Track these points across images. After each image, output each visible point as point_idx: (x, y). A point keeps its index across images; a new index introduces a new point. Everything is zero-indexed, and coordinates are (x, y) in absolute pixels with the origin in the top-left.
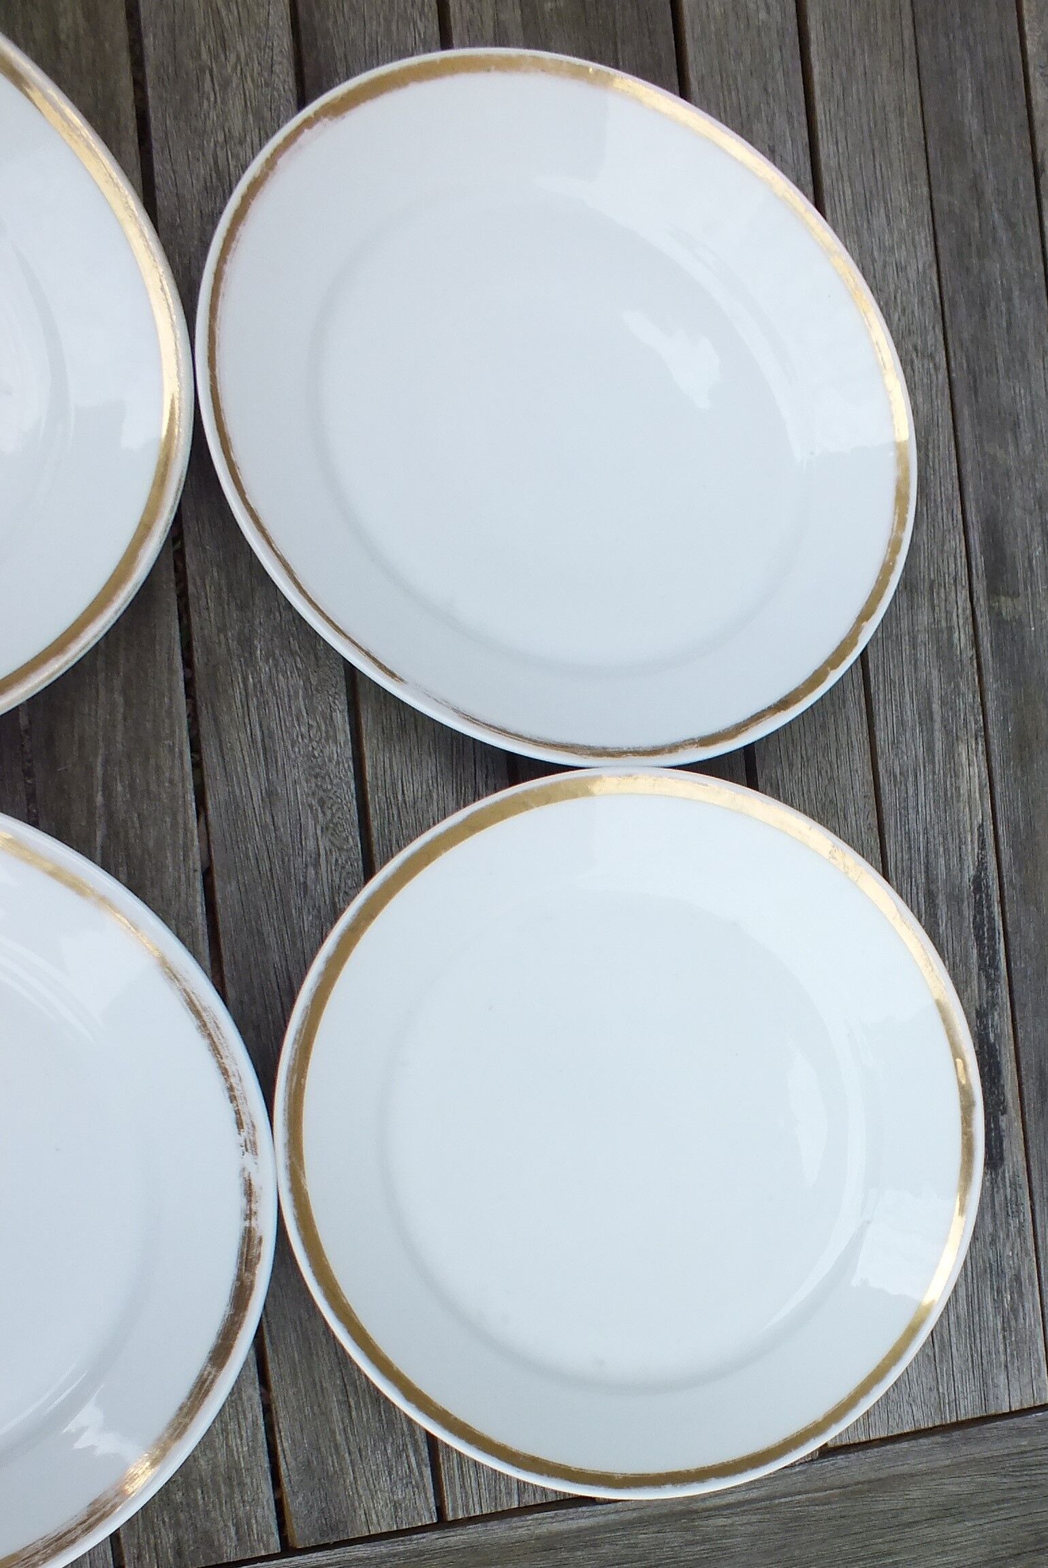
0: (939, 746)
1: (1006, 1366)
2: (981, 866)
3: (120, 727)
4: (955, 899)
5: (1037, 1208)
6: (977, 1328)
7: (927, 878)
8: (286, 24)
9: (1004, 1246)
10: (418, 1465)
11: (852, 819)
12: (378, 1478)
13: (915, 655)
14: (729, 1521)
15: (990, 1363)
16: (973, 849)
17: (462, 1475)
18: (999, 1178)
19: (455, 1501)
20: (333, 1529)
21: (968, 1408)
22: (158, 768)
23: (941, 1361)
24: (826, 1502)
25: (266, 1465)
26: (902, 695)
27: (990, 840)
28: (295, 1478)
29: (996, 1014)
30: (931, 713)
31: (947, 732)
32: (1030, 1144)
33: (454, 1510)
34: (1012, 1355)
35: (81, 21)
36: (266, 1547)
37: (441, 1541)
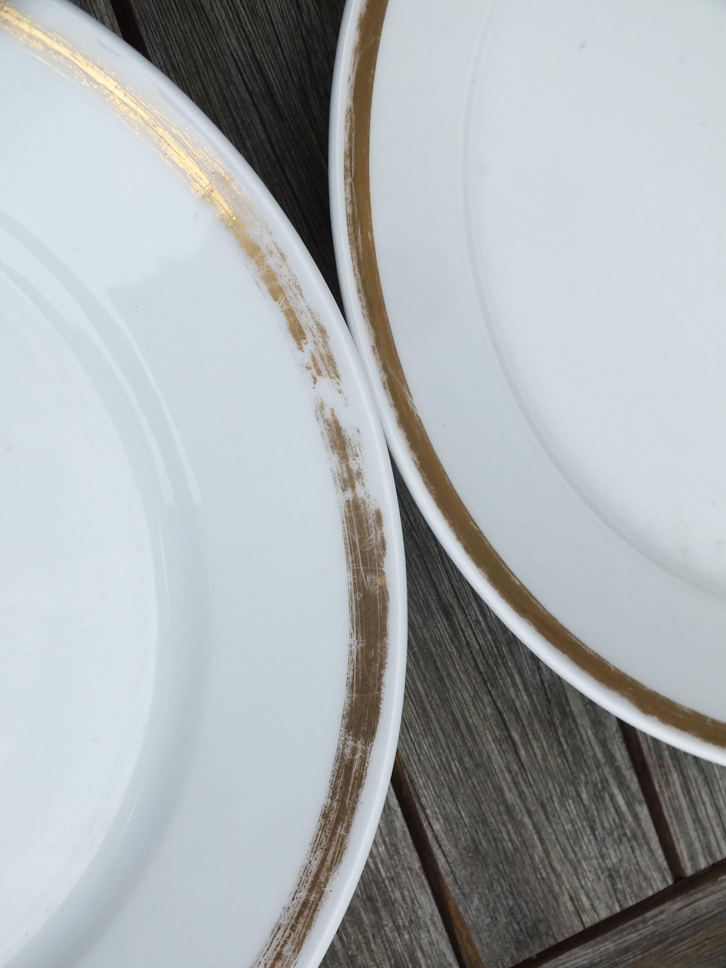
10: (629, 805)
12: (577, 840)
17: (692, 804)
19: (690, 845)
25: (417, 865)
28: (461, 873)
33: (693, 858)
37: (687, 911)
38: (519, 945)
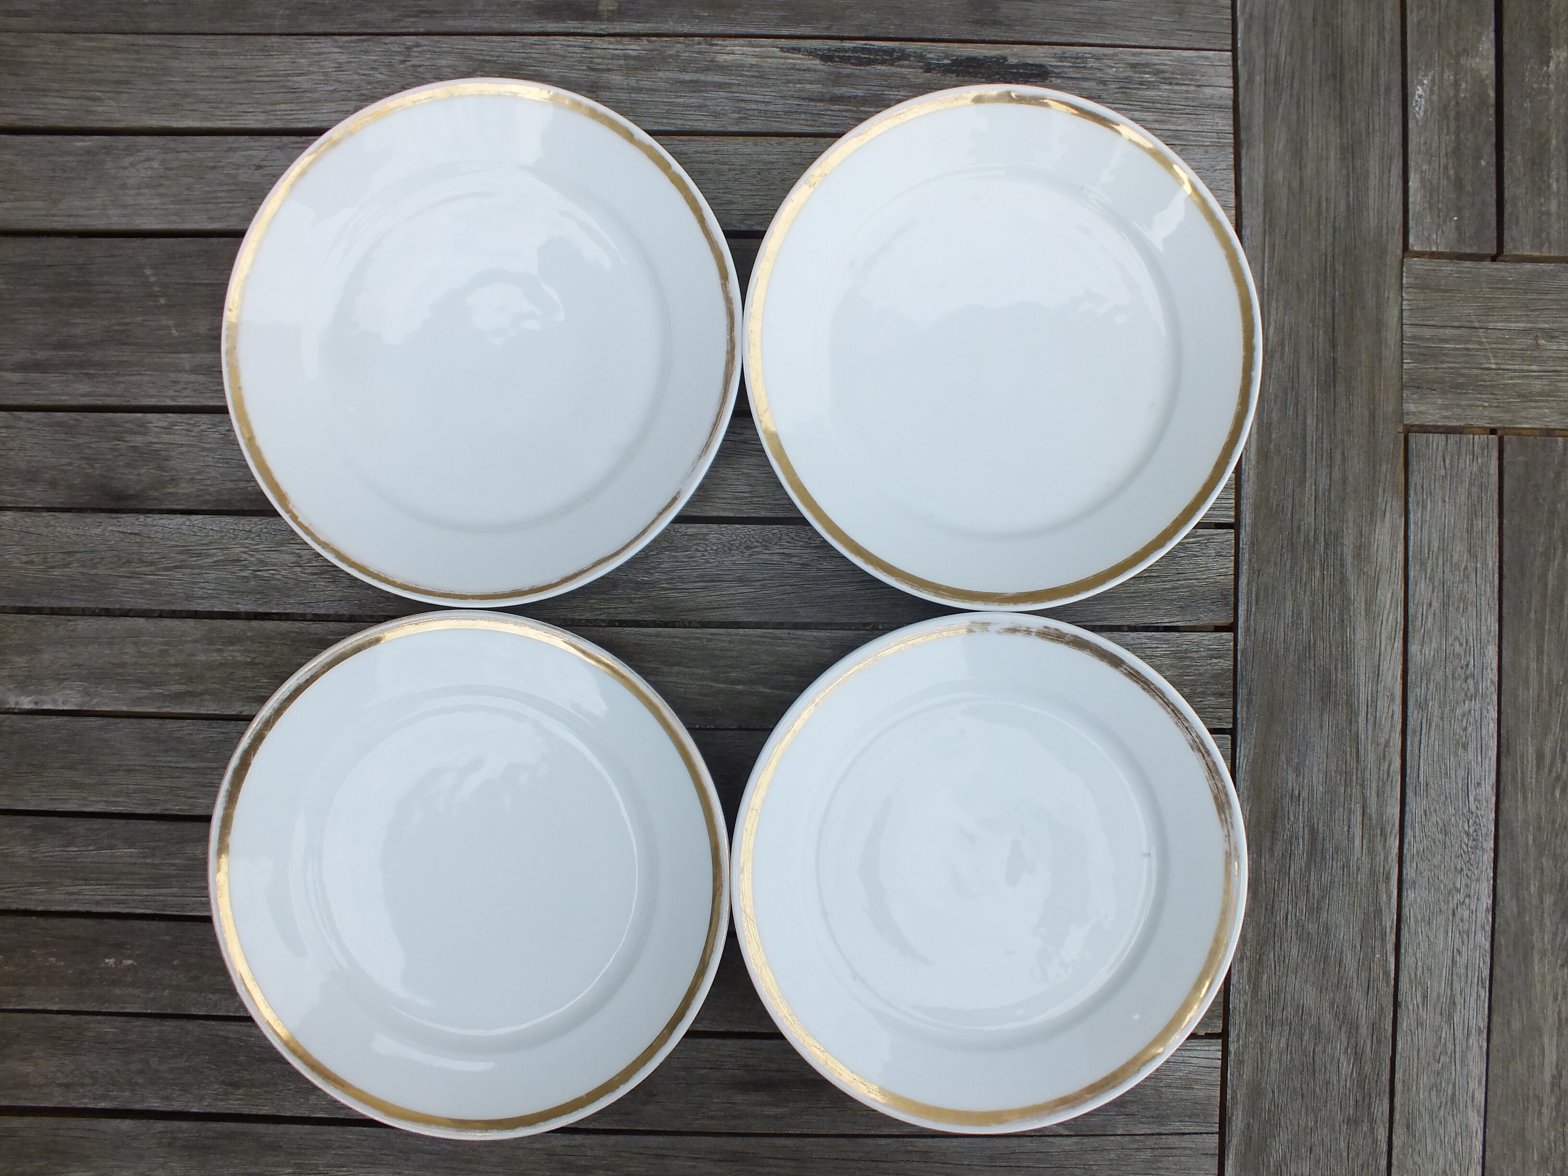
0: (718, 78)
1: (1199, 86)
2: (812, 53)
3: (695, 670)
4: (837, 79)
5: (1082, 41)
6: (1166, 106)
7: (820, 101)
8: (217, 518)
9: (1108, 74)
11: (772, 158)
12: (1198, 564)
13: (647, 90)
14: (1273, 324)
15: (1193, 99)
16: (800, 59)
18: (1055, 70)
19: (1223, 516)
20: (1225, 597)
21: (1225, 123)
22: (722, 650)
23: (1187, 140)
24: (1273, 247)
25: (1178, 634)
26: (678, 105)
27: (794, 43)
28: (1189, 618)
29: (929, 56)
30: (692, 81)
31: (706, 70)
32: (1032, 40)
34: (1191, 80)
35: (236, 647)
36: (1228, 641)
37: (1247, 529)
38: (1227, 605)
